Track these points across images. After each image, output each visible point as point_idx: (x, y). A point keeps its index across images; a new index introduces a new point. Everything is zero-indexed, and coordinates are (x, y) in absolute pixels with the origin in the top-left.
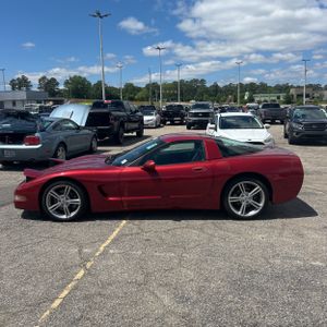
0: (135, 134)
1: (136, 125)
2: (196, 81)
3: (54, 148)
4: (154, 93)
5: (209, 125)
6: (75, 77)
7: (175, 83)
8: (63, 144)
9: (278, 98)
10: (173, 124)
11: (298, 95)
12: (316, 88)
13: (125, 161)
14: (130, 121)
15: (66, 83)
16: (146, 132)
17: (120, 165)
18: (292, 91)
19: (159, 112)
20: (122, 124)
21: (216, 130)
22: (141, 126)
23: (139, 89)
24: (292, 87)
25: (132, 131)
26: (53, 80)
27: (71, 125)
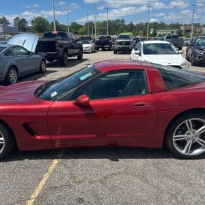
0: (76, 57)
1: (77, 51)
2: (118, 20)
3: (6, 70)
4: (91, 29)
5: (133, 51)
6: (38, 18)
7: (105, 22)
8: (14, 67)
9: (173, 32)
10: (104, 50)
11: (186, 31)
12: (197, 26)
13: (55, 93)
14: (72, 48)
15: (33, 22)
16: (85, 56)
17: (49, 98)
18: (182, 28)
19: (94, 42)
20: (66, 50)
21: (140, 55)
22: (81, 52)
23: (81, 27)
24: (181, 25)
25: (74, 55)
26: (24, 20)
27: (22, 50)
